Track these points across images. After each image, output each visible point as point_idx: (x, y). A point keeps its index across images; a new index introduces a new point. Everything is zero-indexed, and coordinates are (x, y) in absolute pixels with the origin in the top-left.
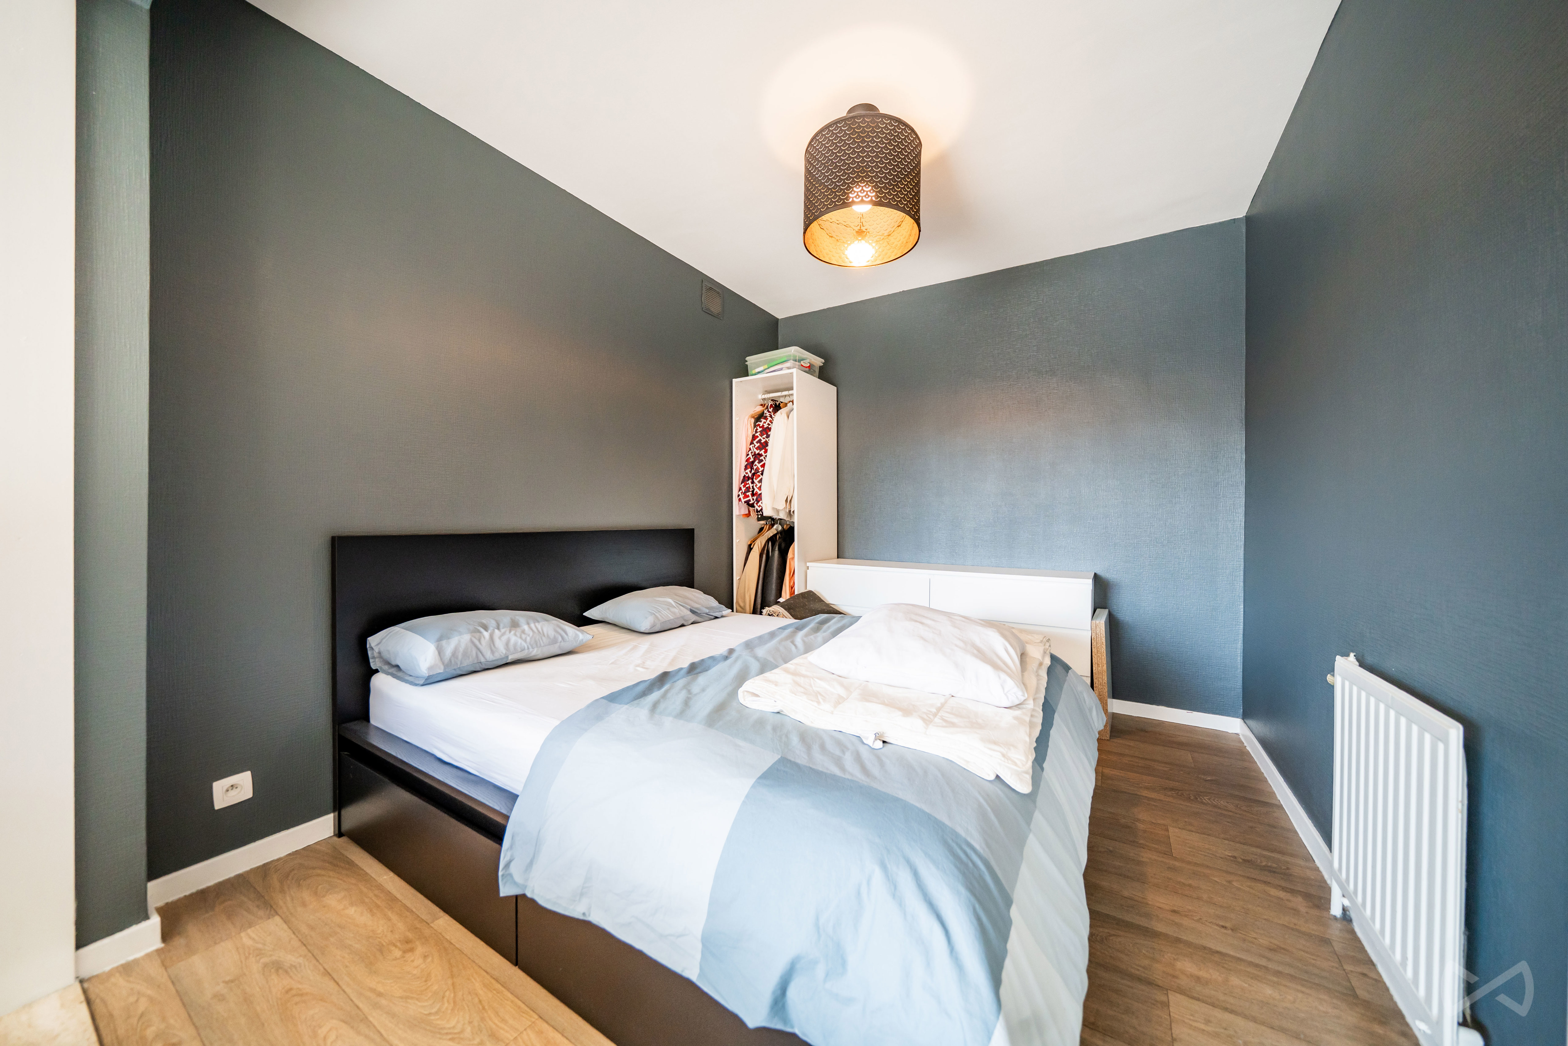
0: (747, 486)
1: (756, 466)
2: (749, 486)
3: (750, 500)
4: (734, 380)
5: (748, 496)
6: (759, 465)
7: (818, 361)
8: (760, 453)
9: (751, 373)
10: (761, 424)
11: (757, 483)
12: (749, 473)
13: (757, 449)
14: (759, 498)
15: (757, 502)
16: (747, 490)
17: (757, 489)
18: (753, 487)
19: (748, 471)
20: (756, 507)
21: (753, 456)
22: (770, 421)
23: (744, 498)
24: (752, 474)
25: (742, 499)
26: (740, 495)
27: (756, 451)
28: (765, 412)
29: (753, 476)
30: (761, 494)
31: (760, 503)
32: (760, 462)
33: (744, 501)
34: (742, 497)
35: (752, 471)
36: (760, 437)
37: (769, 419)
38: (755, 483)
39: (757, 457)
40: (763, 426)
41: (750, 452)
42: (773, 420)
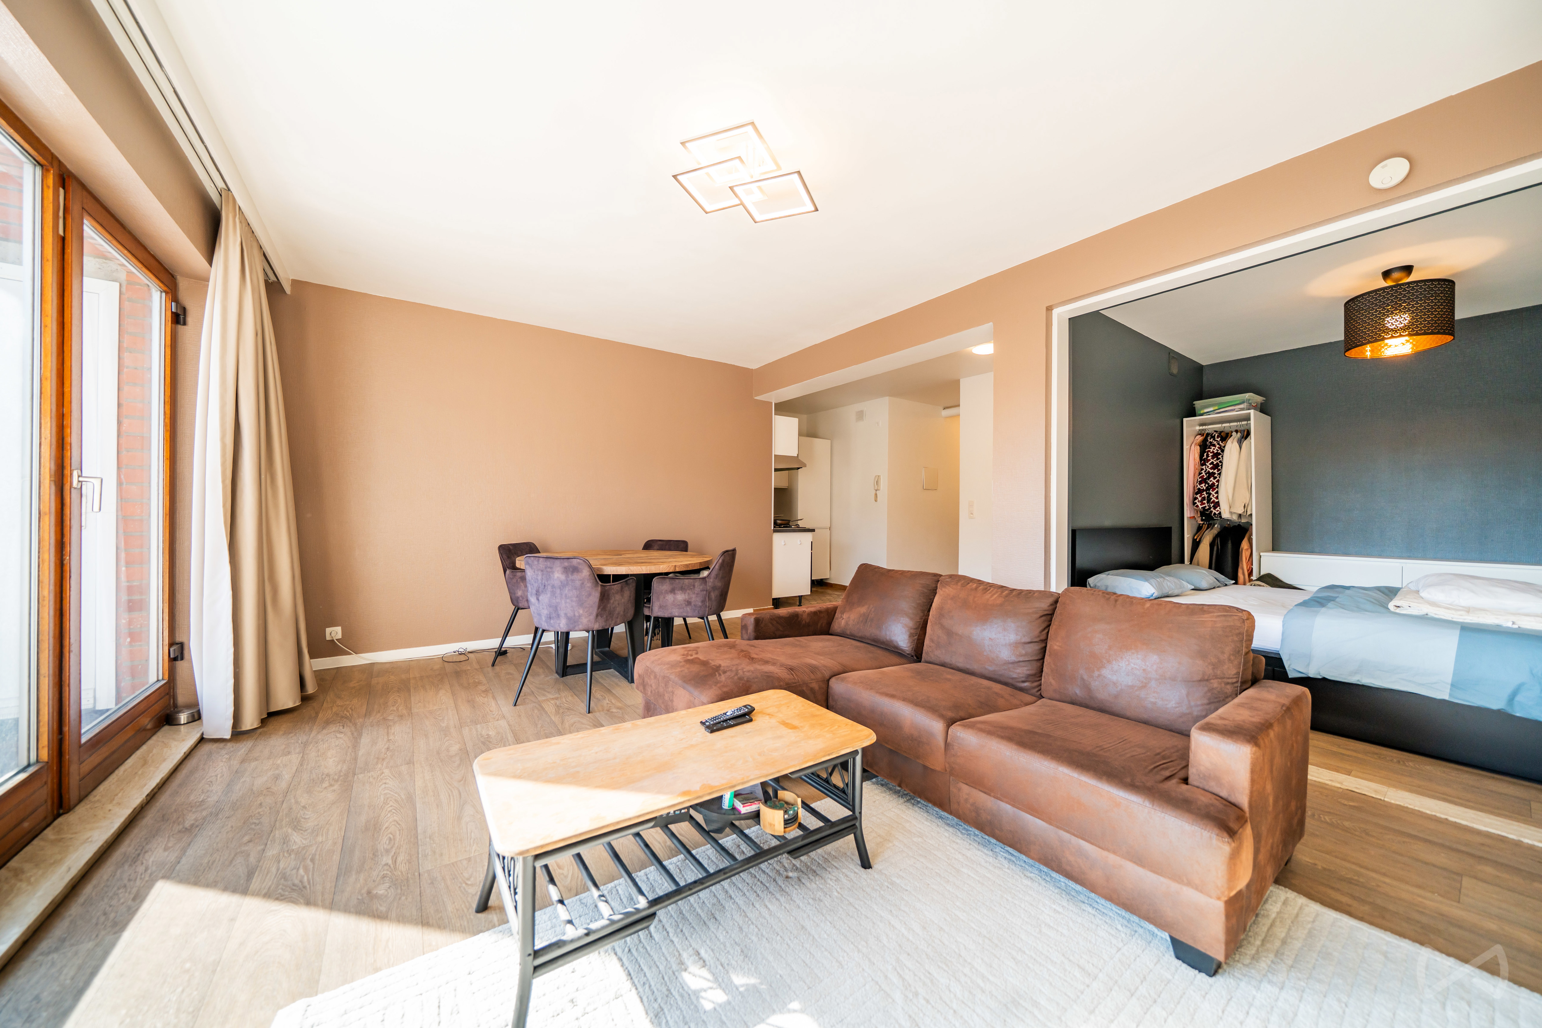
0: (1203, 496)
2: (1205, 497)
3: (1206, 507)
4: (1185, 420)
5: (1205, 504)
6: (1215, 481)
7: (1259, 399)
8: (1215, 472)
9: (1199, 413)
10: (1211, 450)
11: (1215, 494)
13: (1211, 469)
14: (1217, 505)
15: (1215, 508)
16: (1204, 499)
17: (1213, 499)
18: (1208, 497)
19: (1203, 485)
20: (1214, 511)
21: (1206, 474)
22: (1218, 447)
23: (1201, 505)
24: (1207, 488)
25: (1199, 505)
26: (1196, 503)
27: (1210, 470)
28: (1209, 441)
29: (1208, 489)
30: (1218, 502)
31: (1218, 509)
32: (1215, 478)
33: (1200, 507)
34: (1199, 504)
35: (1207, 485)
36: (1212, 460)
37: (1218, 446)
38: (1211, 494)
39: (1211, 475)
40: (1213, 452)
41: (1203, 471)
42: (1224, 447)
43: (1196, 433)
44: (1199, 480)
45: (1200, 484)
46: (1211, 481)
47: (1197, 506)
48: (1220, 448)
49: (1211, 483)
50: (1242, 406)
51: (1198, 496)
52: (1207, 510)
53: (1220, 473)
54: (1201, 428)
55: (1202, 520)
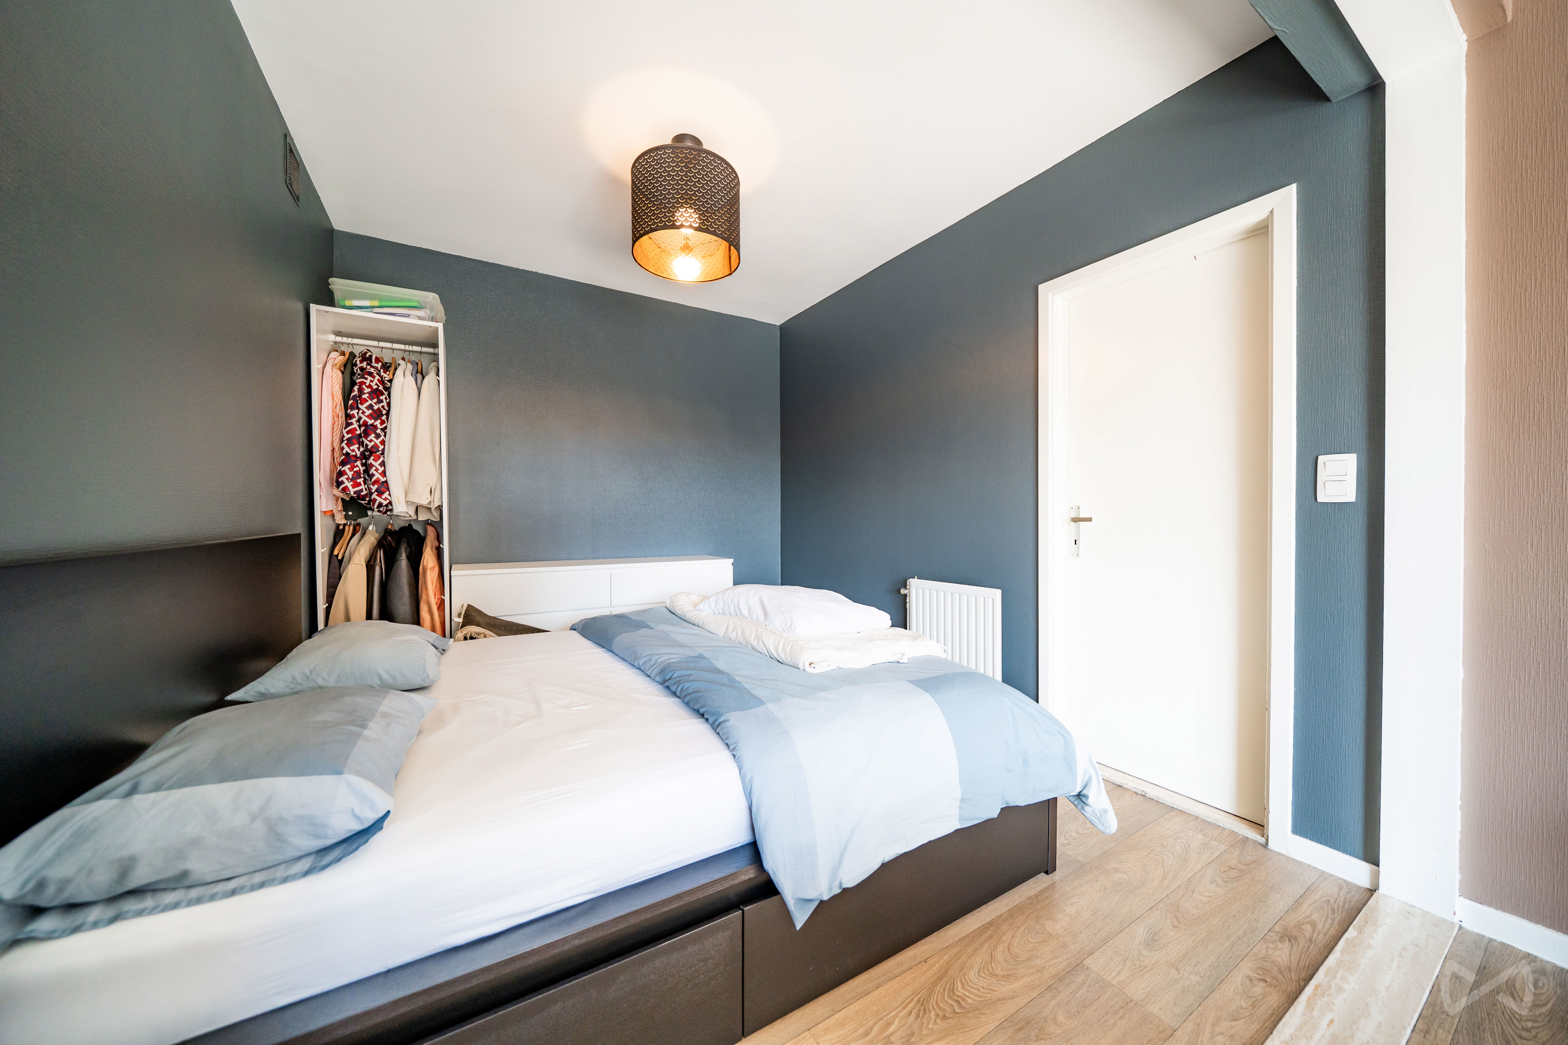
0: (356, 469)
1: (373, 443)
2: (360, 470)
3: (362, 490)
4: (314, 307)
5: (359, 485)
6: (378, 442)
8: (375, 424)
9: (341, 301)
10: (366, 383)
11: (379, 467)
12: (357, 450)
13: (369, 416)
14: (384, 487)
15: (380, 493)
16: (357, 474)
17: (377, 476)
18: (366, 471)
19: (355, 447)
20: (379, 500)
21: (360, 426)
22: (378, 380)
23: (354, 486)
24: (363, 453)
25: (350, 488)
26: (342, 483)
27: (367, 420)
28: (359, 365)
29: (364, 457)
30: (386, 482)
31: (386, 495)
32: (378, 436)
33: (352, 491)
34: (349, 484)
35: (362, 449)
36: (369, 402)
37: (377, 377)
38: (372, 466)
39: (368, 429)
40: (370, 386)
41: (354, 420)
42: (391, 381)
43: (328, 348)
44: (347, 436)
45: (348, 445)
46: (371, 441)
47: (345, 489)
48: (382, 382)
49: (370, 445)
50: (421, 313)
51: (346, 468)
52: (363, 498)
53: (386, 428)
54: (339, 339)
55: (346, 517)
